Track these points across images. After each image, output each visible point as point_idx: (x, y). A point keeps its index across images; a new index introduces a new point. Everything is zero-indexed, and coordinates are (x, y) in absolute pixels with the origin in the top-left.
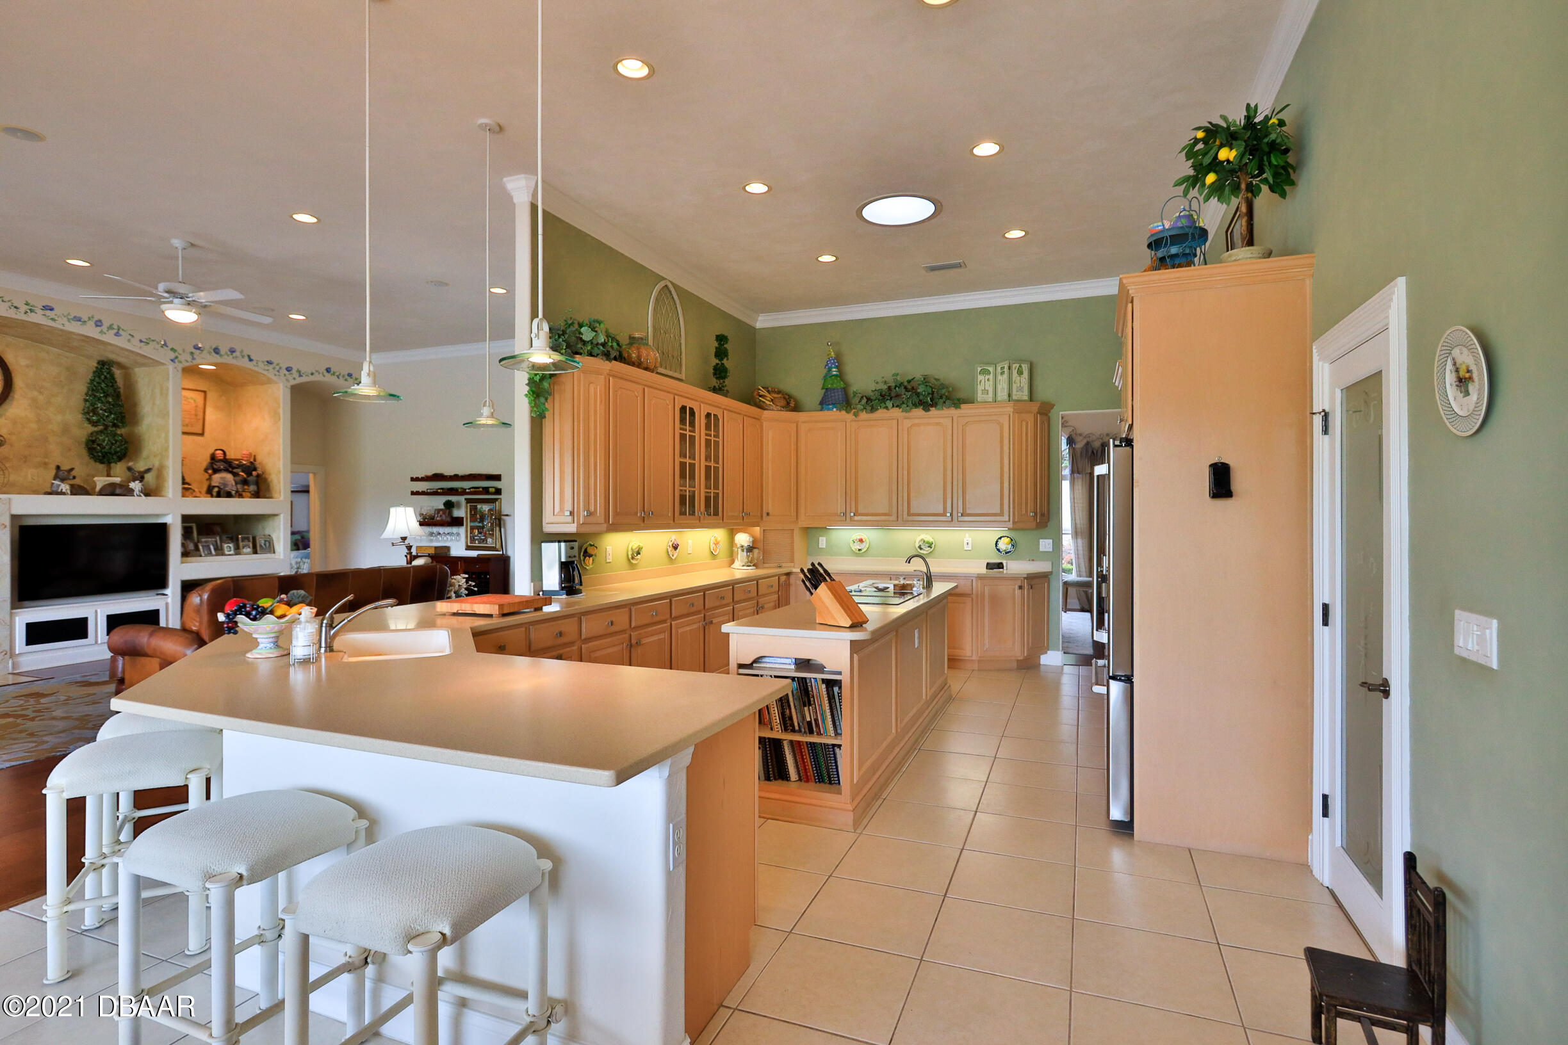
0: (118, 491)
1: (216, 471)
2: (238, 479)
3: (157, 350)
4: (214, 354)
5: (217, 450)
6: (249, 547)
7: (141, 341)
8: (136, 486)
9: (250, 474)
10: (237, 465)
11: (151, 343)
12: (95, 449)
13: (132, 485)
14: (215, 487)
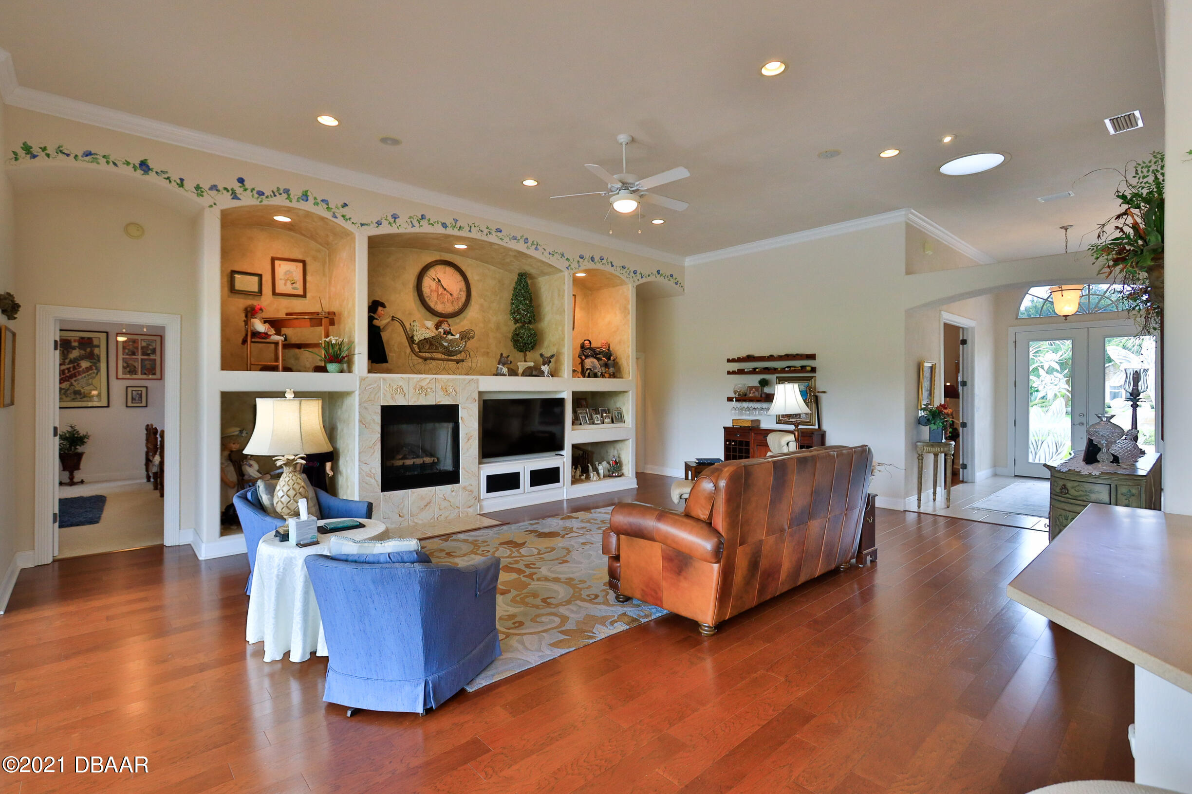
0: (534, 373)
1: (587, 357)
2: (602, 362)
3: (559, 260)
4: (591, 261)
5: (585, 340)
6: (609, 418)
7: (550, 254)
8: (545, 368)
9: (609, 359)
10: (599, 352)
11: (555, 255)
12: (518, 340)
13: (543, 368)
14: (587, 369)
